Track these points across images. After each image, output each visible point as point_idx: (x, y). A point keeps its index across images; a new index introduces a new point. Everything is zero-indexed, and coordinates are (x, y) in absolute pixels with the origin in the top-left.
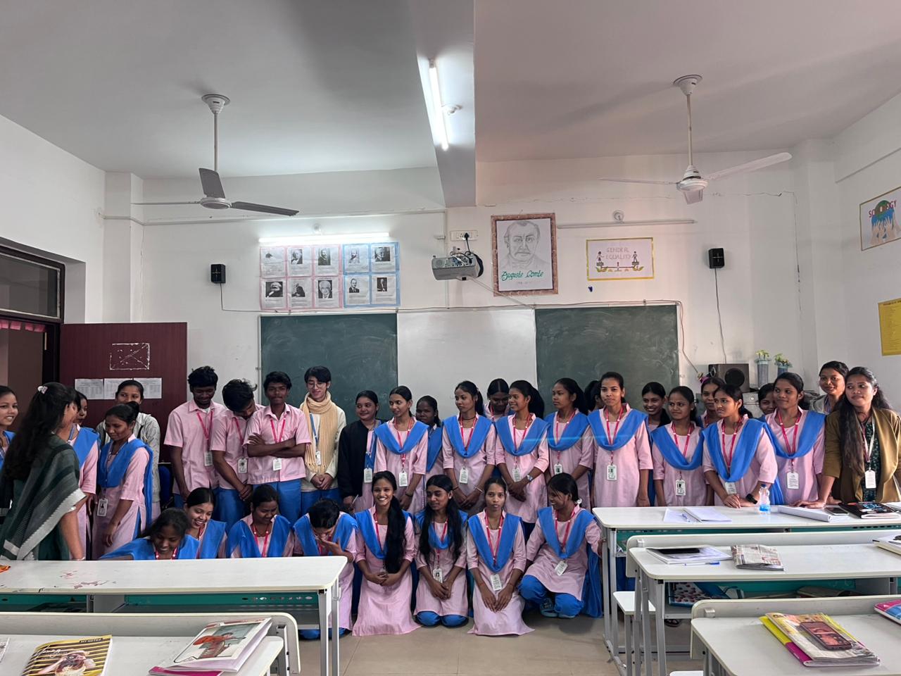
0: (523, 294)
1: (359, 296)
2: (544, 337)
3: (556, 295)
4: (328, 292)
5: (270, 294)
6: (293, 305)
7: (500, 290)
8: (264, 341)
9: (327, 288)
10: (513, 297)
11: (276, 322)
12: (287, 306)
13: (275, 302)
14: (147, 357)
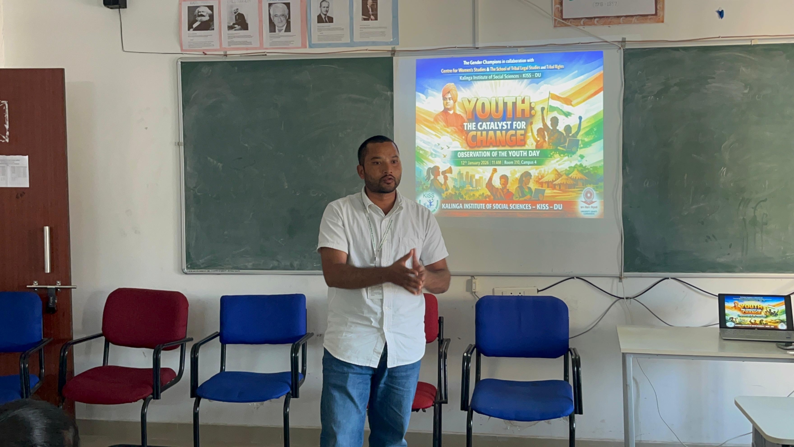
0: (604, 24)
1: (333, 29)
2: (638, 96)
3: (661, 24)
4: (285, 22)
5: (195, 26)
6: (230, 43)
7: (564, 17)
8: (187, 102)
9: (283, 15)
10: (588, 29)
11: (205, 70)
12: (221, 44)
13: (202, 39)
14: (5, 124)
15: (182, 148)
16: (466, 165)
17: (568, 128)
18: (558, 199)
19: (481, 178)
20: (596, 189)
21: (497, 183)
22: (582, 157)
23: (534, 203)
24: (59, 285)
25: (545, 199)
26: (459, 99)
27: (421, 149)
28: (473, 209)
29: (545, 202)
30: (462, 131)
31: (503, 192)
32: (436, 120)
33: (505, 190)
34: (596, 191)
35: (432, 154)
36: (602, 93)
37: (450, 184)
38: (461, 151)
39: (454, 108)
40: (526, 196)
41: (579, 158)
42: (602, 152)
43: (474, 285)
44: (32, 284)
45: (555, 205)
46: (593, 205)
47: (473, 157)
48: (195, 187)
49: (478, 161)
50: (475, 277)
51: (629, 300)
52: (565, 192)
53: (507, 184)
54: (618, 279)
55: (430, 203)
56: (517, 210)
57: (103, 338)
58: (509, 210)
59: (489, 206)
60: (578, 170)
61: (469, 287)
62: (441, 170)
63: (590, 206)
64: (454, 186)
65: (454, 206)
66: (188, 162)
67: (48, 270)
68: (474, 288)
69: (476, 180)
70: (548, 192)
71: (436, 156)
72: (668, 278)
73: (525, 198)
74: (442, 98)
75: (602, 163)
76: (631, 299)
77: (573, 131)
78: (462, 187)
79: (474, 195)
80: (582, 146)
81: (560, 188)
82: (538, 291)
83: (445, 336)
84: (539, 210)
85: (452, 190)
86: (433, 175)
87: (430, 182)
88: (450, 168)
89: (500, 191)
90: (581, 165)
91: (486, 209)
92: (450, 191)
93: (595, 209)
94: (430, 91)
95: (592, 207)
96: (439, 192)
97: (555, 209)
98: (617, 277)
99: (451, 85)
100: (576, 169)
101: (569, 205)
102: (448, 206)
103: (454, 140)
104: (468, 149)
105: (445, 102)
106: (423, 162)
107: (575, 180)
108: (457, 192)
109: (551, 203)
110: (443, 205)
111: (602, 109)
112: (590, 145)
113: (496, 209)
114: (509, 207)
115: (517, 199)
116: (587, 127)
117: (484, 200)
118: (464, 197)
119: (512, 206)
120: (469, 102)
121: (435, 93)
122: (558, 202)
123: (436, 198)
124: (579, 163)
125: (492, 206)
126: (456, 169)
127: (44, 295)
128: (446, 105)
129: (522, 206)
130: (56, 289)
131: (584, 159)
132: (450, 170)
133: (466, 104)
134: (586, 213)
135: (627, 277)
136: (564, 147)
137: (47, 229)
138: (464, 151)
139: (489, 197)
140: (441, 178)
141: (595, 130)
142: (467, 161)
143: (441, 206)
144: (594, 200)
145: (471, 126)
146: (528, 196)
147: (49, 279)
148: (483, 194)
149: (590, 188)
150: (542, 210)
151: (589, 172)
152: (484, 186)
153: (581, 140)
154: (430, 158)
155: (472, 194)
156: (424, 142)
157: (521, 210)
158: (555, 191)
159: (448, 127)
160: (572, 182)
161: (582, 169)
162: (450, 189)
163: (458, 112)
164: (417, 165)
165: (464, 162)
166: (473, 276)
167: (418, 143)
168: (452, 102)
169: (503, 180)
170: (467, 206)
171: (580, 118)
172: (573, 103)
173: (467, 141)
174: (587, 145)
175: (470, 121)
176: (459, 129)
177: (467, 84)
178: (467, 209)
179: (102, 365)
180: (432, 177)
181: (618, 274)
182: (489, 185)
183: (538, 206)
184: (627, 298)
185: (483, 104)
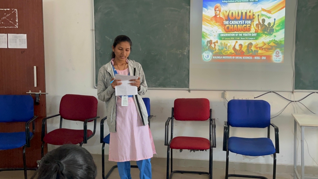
2: (304, 9)
14: (16, 19)
15: (94, 32)
16: (224, 39)
17: (269, 24)
18: (264, 54)
19: (230, 45)
20: (281, 50)
21: (237, 47)
22: (275, 36)
23: (253, 56)
24: (40, 92)
25: (258, 54)
26: (222, 11)
27: (204, 32)
28: (227, 59)
29: (258, 56)
30: (223, 25)
31: (240, 51)
32: (211, 20)
33: (241, 51)
34: (281, 51)
35: (209, 35)
36: (285, 8)
37: (217, 48)
38: (222, 34)
39: (219, 14)
40: (250, 53)
41: (274, 37)
42: (284, 34)
43: (225, 95)
44: (29, 92)
45: (262, 57)
46: (279, 57)
47: (227, 36)
48: (100, 50)
49: (229, 38)
50: (226, 91)
51: (296, 102)
52: (267, 51)
53: (242, 48)
54: (291, 93)
55: (208, 56)
56: (246, 59)
57: (60, 116)
58: (242, 59)
59: (233, 57)
60: (273, 42)
61: (223, 96)
62: (213, 42)
63: (278, 58)
64: (219, 49)
65: (218, 57)
66: (97, 38)
67: (36, 86)
68: (225, 96)
69: (228, 46)
70: (260, 51)
71: (211, 35)
72: (314, 93)
73: (250, 54)
74: (214, 10)
75: (284, 39)
76: (298, 102)
77: (272, 25)
78: (222, 49)
79: (227, 53)
80: (275, 31)
81: (265, 50)
82: (255, 98)
83: (213, 117)
84: (255, 59)
85: (218, 50)
86: (209, 44)
87: (208, 47)
88: (217, 41)
89: (239, 51)
90: (275, 40)
91: (232, 59)
92: (217, 51)
93: (280, 59)
94: (209, 7)
95: (279, 58)
96: (212, 51)
97: (262, 59)
98: (291, 92)
99: (218, 5)
100: (272, 42)
101: (269, 57)
102: (216, 57)
103: (219, 29)
104: (225, 32)
105: (216, 12)
106: (205, 38)
107: (271, 46)
108: (220, 51)
109: (261, 56)
110: (214, 57)
111: (284, 15)
112: (279, 31)
113: (237, 59)
114: (242, 58)
115: (246, 55)
116: (277, 23)
117: (231, 55)
118: (223, 53)
119: (244, 58)
120: (226, 12)
121: (211, 8)
122: (264, 56)
123: (211, 54)
124: (273, 39)
125: (235, 57)
126: (219, 41)
127: (34, 97)
128: (216, 13)
129: (248, 58)
130: (39, 94)
131: (276, 37)
132: (217, 42)
133: (225, 12)
134: (276, 60)
135: (295, 92)
136: (267, 32)
137: (35, 67)
138: (223, 34)
139: (234, 53)
140: (213, 45)
141: (281, 24)
142: (225, 38)
143: (213, 57)
144: (280, 55)
145: (227, 22)
146: (251, 54)
147: (36, 90)
148: (231, 52)
149: (278, 50)
150: (257, 59)
151: (278, 43)
152: (232, 48)
153: (275, 29)
154: (208, 36)
155: (226, 52)
156: (206, 29)
157: (248, 59)
158: (263, 51)
159: (216, 23)
160: (270, 47)
161: (275, 42)
162: (217, 50)
163: (221, 16)
164: (203, 40)
165: (223, 39)
166: (225, 91)
167: (203, 30)
168: (218, 12)
169: (240, 46)
170: (224, 57)
171: (275, 19)
172: (272, 13)
173: (225, 29)
174: (277, 31)
175: (226, 20)
176: (221, 24)
177: (225, 4)
178: (224, 59)
179: (59, 128)
180: (209, 45)
181: (292, 90)
182: (234, 48)
183: (255, 58)
184: (295, 101)
185: (232, 13)
